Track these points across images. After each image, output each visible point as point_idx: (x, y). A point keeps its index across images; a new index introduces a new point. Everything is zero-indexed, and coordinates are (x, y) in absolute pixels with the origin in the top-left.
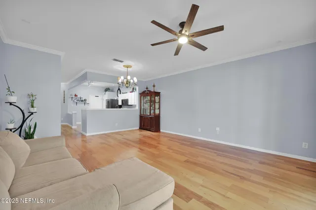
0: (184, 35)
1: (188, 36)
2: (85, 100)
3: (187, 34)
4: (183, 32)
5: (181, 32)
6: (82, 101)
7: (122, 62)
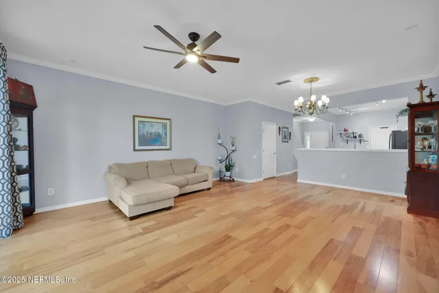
2: (360, 136)
4: (195, 49)
6: (358, 138)
7: (288, 81)
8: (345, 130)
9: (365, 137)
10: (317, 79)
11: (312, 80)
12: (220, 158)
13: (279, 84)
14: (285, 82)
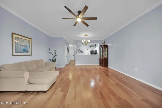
0: (80, 17)
1: (81, 19)
2: (83, 51)
3: (81, 17)
4: (80, 16)
5: (78, 16)
6: (82, 52)
7: (81, 34)
8: (80, 50)
9: (84, 52)
10: (87, 35)
11: (86, 35)
12: (50, 59)
13: (78, 34)
14: (80, 34)
